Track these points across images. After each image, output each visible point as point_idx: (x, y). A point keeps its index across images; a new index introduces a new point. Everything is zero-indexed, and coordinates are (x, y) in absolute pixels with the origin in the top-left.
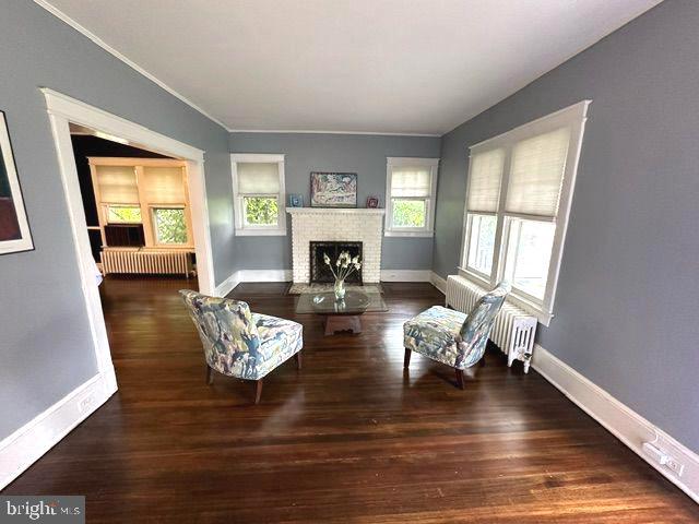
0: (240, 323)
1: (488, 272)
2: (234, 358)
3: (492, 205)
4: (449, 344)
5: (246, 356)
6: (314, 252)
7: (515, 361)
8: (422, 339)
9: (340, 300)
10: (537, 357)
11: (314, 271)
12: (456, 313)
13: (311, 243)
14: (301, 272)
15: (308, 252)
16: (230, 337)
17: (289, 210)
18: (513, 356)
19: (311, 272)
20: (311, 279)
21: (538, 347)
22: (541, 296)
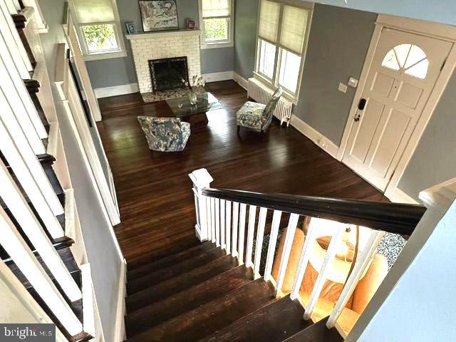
0: (177, 127)
1: (271, 77)
2: (171, 143)
3: (273, 37)
4: (258, 121)
5: (177, 141)
6: (152, 68)
7: (284, 122)
8: (245, 120)
9: (194, 105)
10: (292, 119)
11: (155, 82)
12: (259, 104)
13: (149, 61)
14: (145, 85)
15: (148, 69)
16: (171, 134)
17: (128, 37)
18: (283, 120)
19: (153, 84)
20: (153, 89)
21: (293, 115)
22: (294, 91)
